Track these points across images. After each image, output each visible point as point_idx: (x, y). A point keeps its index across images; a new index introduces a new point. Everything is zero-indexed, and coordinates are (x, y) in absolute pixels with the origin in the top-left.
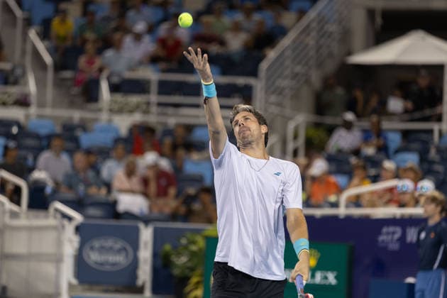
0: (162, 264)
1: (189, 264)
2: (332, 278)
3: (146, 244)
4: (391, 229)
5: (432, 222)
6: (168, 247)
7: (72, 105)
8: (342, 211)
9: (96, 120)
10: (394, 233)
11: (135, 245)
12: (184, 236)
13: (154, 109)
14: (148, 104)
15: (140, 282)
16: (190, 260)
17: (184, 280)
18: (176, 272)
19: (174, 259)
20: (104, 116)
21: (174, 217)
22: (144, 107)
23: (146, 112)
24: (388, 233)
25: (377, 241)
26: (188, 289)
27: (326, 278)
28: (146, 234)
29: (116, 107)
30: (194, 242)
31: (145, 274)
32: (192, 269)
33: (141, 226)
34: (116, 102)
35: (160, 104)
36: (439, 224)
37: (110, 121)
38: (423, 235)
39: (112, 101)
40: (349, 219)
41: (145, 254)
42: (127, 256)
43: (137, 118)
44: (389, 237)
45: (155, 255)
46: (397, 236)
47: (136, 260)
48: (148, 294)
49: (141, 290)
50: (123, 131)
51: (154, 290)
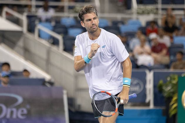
1: (172, 90)
3: (150, 81)
6: (161, 82)
7: (119, 11)
9: (130, 18)
11: (145, 82)
12: (169, 76)
13: (160, 12)
14: (157, 9)
15: (147, 101)
16: (172, 88)
17: (170, 99)
18: (165, 95)
19: (164, 88)
20: (134, 16)
21: (168, 66)
22: (155, 11)
23: (156, 13)
26: (172, 103)
28: (150, 76)
29: (140, 11)
30: (174, 79)
31: (150, 97)
32: (173, 93)
33: (147, 72)
34: (140, 9)
35: (163, 9)
37: (137, 19)
39: (138, 8)
41: (150, 86)
42: (140, 87)
43: (151, 17)
45: (155, 86)
47: (145, 90)
48: (152, 107)
49: (148, 104)
50: (143, 24)
51: (155, 104)
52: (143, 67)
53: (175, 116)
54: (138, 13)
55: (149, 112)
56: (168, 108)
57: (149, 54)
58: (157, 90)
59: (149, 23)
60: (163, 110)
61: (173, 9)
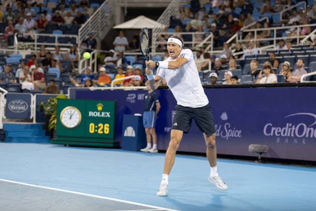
0: (40, 110)
1: (51, 110)
2: (108, 115)
3: (33, 102)
4: (132, 95)
5: (150, 92)
6: (42, 103)
8: (112, 88)
9: (13, 52)
10: (133, 96)
11: (29, 104)
12: (49, 99)
13: (36, 48)
14: (34, 45)
15: (31, 118)
16: (51, 108)
17: (49, 116)
18: (46, 113)
19: (45, 108)
20: (16, 51)
22: (32, 47)
23: (33, 49)
24: (130, 96)
25: (126, 99)
26: (51, 120)
27: (106, 114)
28: (34, 98)
29: (20, 47)
30: (53, 101)
31: (33, 115)
32: (52, 112)
33: (31, 95)
34: (20, 45)
35: (38, 46)
36: (152, 93)
37: (18, 52)
38: (146, 97)
39: (18, 44)
40: (115, 91)
41: (33, 106)
43: (29, 52)
44: (131, 98)
45: (37, 106)
46: (134, 97)
47: (29, 108)
48: (34, 122)
49: (32, 121)
50: (24, 57)
51: (37, 121)
52: (26, 90)
53: (53, 130)
54: (18, 49)
55: (33, 126)
56: (48, 123)
57: (31, 81)
58: (39, 109)
59: (27, 57)
60: (43, 125)
61: (46, 46)
